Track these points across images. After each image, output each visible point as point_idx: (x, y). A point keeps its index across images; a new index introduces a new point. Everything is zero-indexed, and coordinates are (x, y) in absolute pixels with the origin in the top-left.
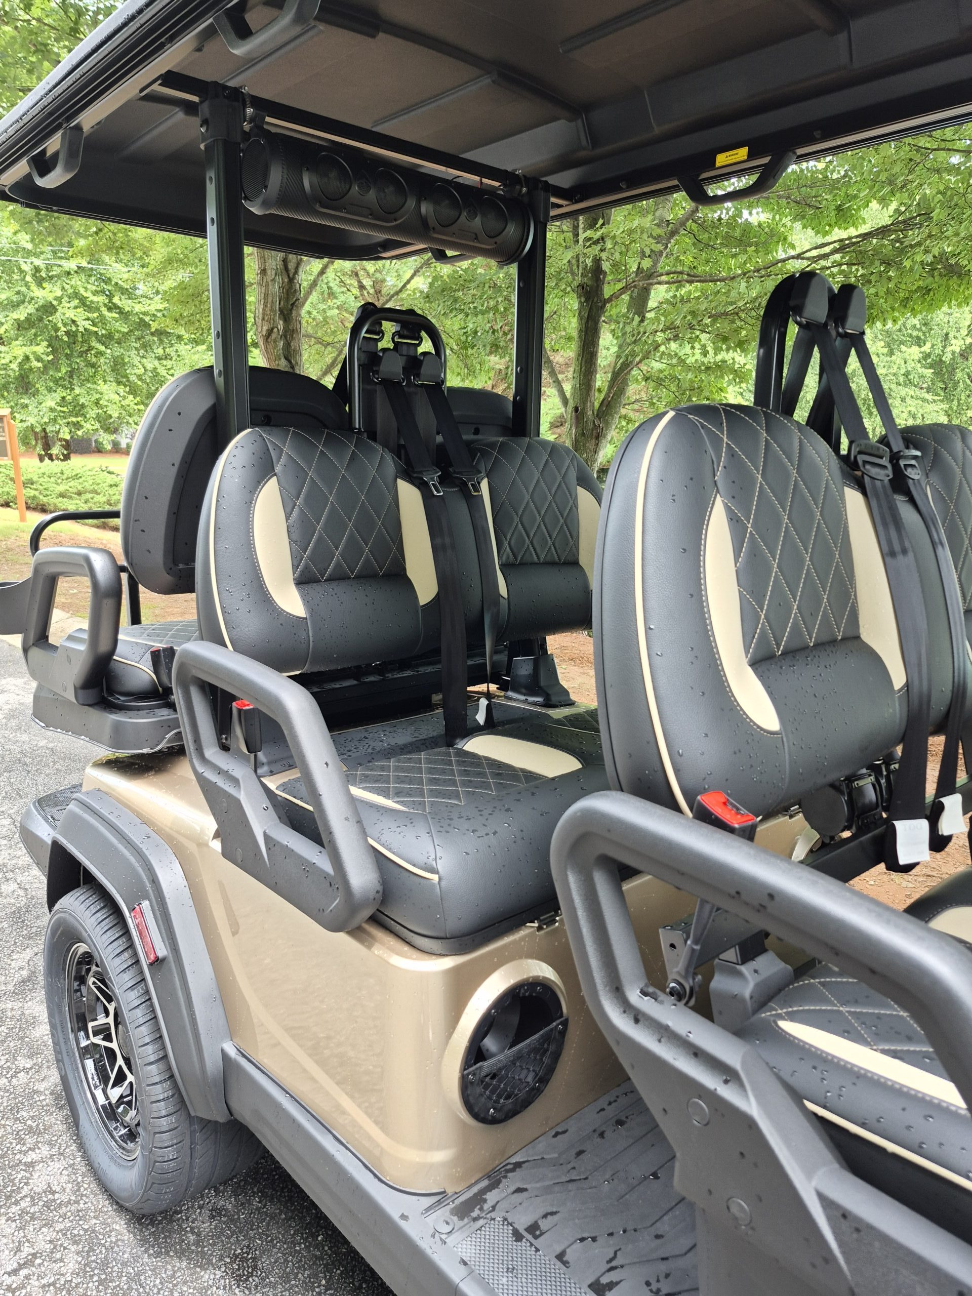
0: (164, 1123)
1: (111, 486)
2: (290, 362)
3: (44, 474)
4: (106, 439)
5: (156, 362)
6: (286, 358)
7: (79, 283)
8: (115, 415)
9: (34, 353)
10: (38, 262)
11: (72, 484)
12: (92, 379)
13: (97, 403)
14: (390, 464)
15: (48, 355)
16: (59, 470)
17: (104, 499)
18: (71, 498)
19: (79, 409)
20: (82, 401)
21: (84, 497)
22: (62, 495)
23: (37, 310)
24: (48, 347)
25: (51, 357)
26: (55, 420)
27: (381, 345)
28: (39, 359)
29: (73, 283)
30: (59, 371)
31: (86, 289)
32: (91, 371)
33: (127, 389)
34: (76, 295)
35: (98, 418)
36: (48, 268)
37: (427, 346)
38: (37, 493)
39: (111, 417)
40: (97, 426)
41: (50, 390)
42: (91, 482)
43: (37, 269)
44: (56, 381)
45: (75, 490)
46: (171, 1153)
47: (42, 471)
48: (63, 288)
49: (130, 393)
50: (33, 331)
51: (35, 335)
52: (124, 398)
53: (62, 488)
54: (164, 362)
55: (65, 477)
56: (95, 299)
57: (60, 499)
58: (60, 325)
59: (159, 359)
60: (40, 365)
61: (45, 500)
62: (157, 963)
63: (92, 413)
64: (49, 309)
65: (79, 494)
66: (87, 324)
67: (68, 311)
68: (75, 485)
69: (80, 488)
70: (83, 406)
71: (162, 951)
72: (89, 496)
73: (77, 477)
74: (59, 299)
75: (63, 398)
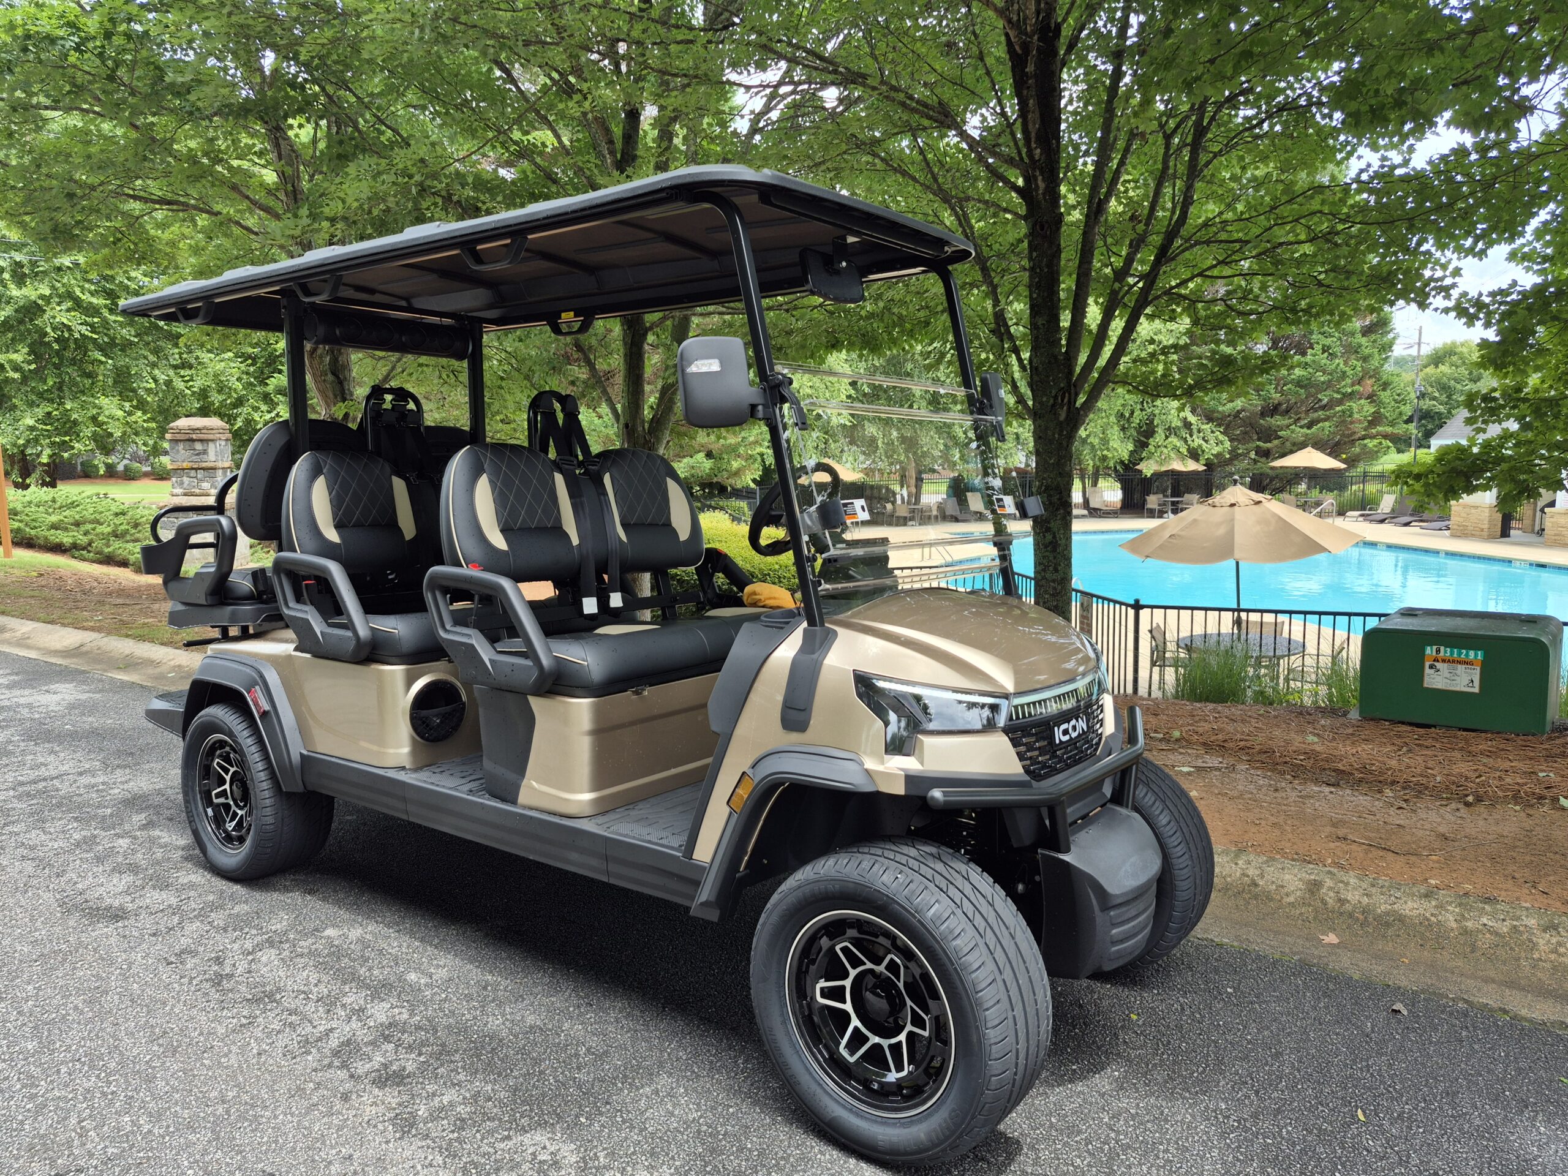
0: (268, 802)
1: (117, 514)
2: (338, 377)
3: (30, 502)
4: (100, 462)
5: (171, 372)
6: (333, 374)
7: (73, 282)
8: (118, 434)
9: (10, 361)
10: (18, 257)
11: (67, 513)
12: (89, 391)
13: (94, 419)
14: (388, 469)
15: (29, 363)
16: (50, 497)
17: (109, 529)
18: (66, 529)
19: (70, 427)
20: (75, 416)
21: (83, 528)
22: (54, 527)
23: (16, 311)
24: (29, 354)
25: (33, 366)
26: (36, 440)
27: (384, 406)
28: (16, 368)
29: (65, 281)
30: (45, 382)
31: (83, 289)
32: (88, 382)
33: (135, 403)
34: (70, 295)
35: (95, 437)
36: (34, 264)
37: (411, 406)
38: (21, 525)
39: (111, 435)
40: (92, 446)
41: (31, 405)
42: (91, 510)
43: (19, 265)
44: (40, 395)
45: (71, 520)
46: (270, 820)
47: (27, 499)
48: (53, 287)
49: (137, 408)
50: (10, 335)
51: (13, 339)
52: (130, 414)
53: (54, 518)
54: (182, 373)
55: (57, 505)
56: (94, 300)
57: (53, 531)
58: (49, 330)
59: (175, 367)
60: (16, 376)
61: (33, 532)
62: (264, 715)
63: (88, 431)
64: (32, 310)
65: (77, 524)
66: (84, 329)
67: (60, 314)
68: (71, 514)
69: (77, 517)
70: (75, 423)
71: (266, 707)
72: (89, 526)
73: (73, 505)
74: (47, 299)
75: (49, 414)
